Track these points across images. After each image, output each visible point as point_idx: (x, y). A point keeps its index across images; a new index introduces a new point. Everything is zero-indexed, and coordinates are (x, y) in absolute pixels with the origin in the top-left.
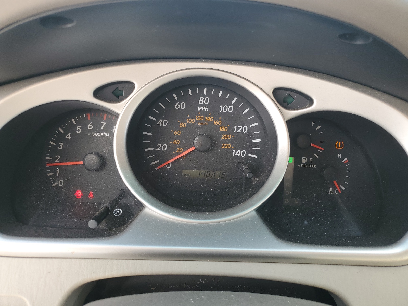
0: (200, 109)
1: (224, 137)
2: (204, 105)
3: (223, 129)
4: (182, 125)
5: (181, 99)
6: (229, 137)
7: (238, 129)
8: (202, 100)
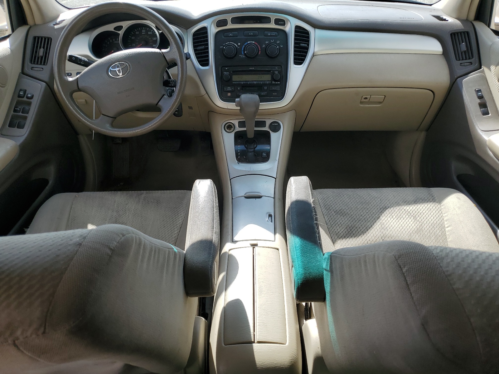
0: (143, 33)
1: (150, 41)
2: (144, 32)
3: (149, 39)
4: (138, 38)
5: (138, 31)
6: (151, 41)
7: (154, 39)
8: (143, 31)
